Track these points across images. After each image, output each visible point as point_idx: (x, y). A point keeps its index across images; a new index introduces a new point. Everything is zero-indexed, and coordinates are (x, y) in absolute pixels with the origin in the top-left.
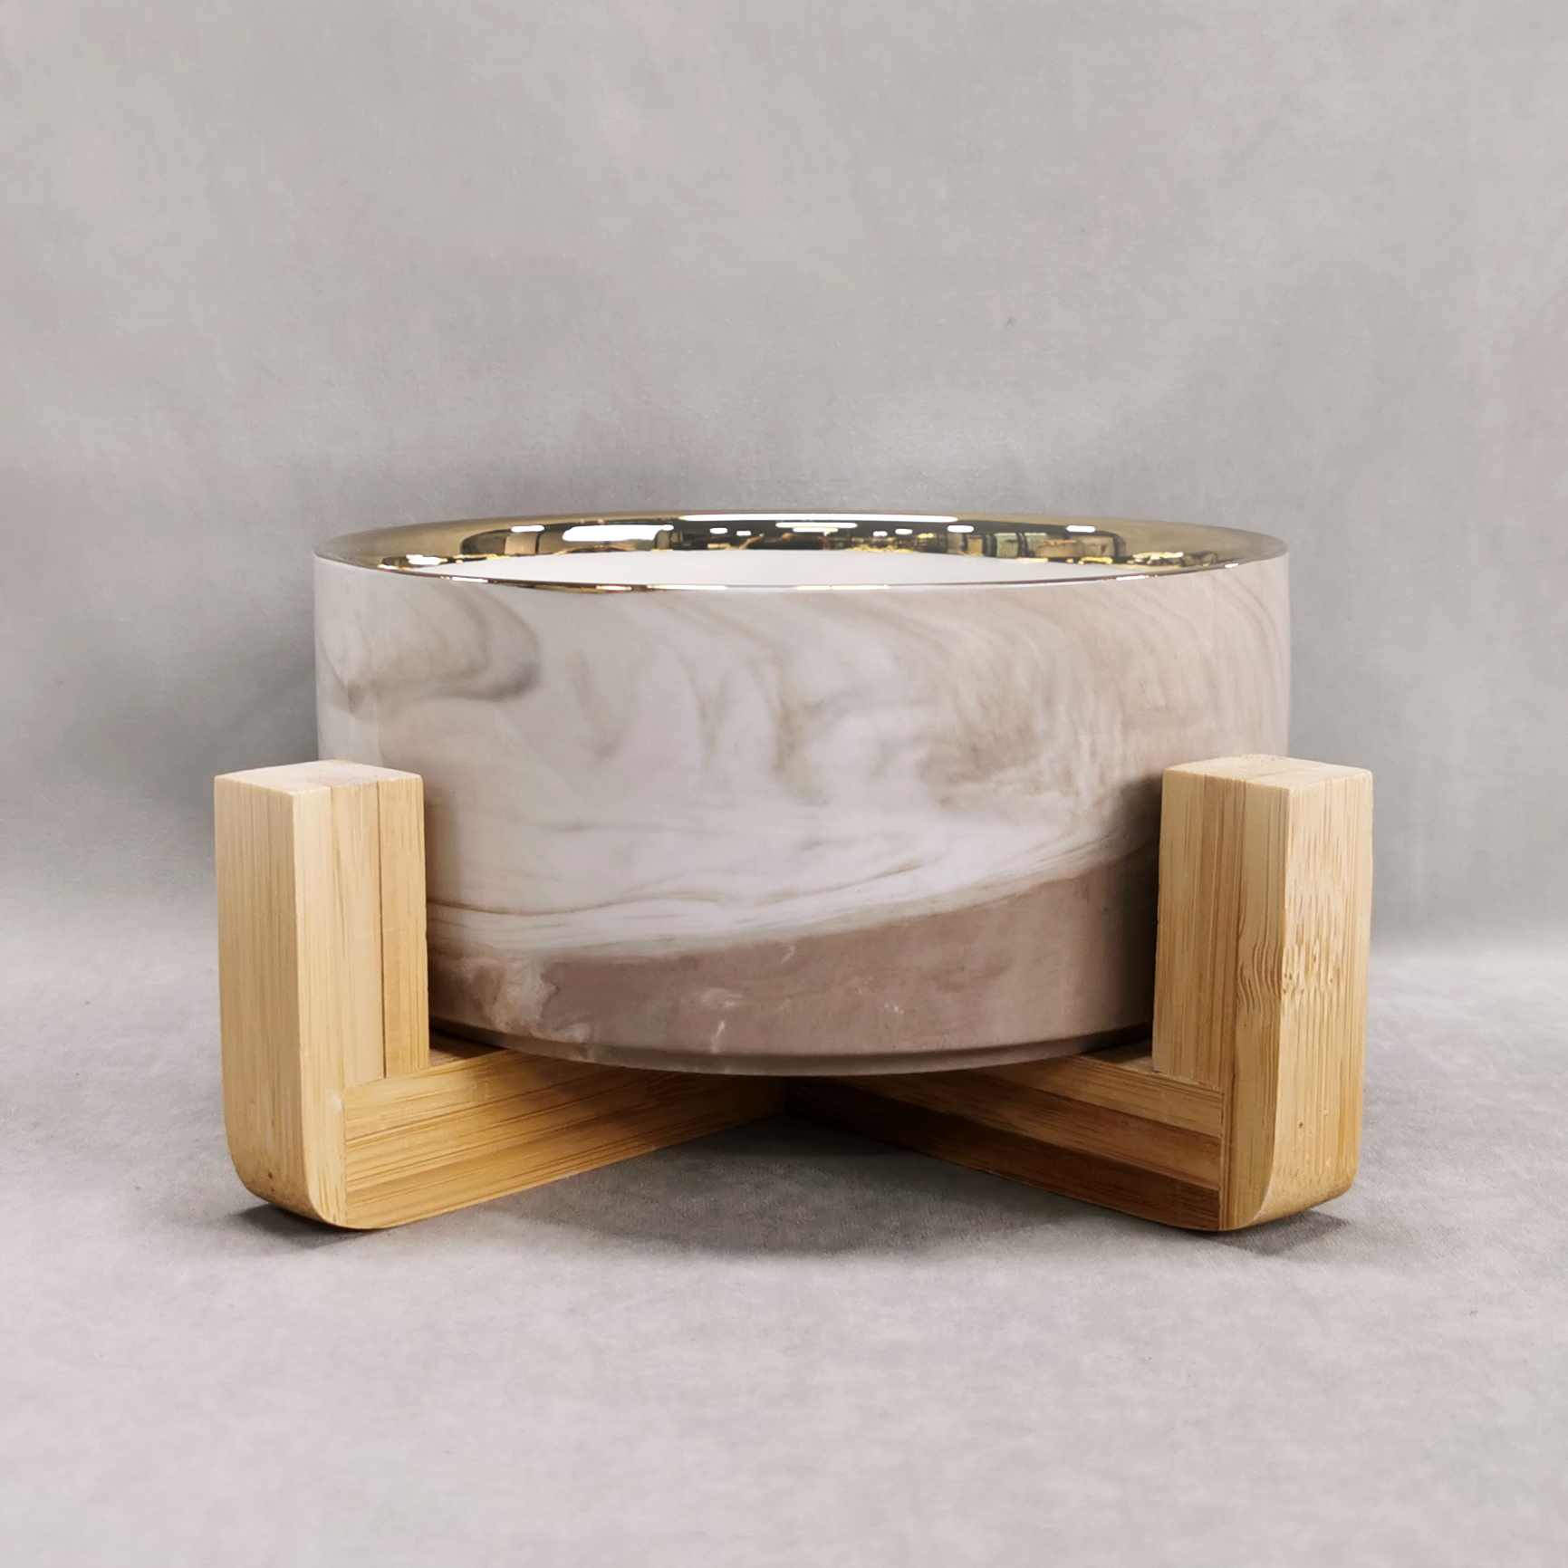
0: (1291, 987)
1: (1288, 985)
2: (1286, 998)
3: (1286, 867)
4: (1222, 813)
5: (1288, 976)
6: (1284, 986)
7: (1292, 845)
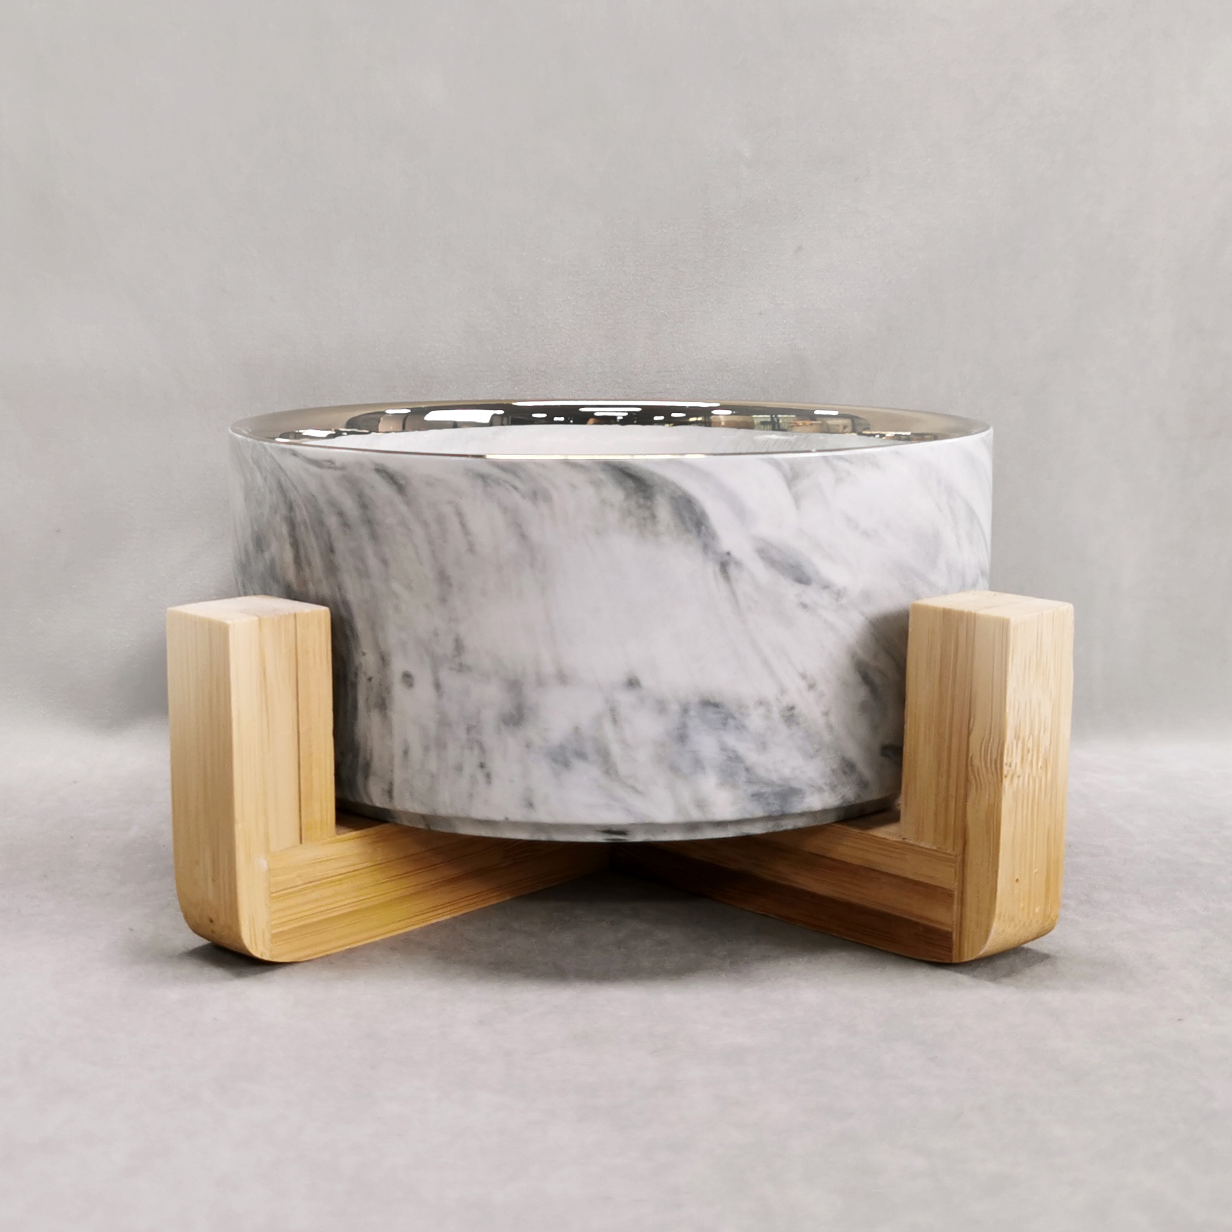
0: (1011, 773)
1: (1008, 772)
2: (1006, 782)
3: (1007, 679)
4: (957, 636)
5: (1008, 764)
6: (1005, 772)
7: (1012, 662)
